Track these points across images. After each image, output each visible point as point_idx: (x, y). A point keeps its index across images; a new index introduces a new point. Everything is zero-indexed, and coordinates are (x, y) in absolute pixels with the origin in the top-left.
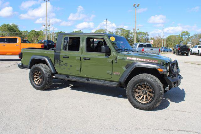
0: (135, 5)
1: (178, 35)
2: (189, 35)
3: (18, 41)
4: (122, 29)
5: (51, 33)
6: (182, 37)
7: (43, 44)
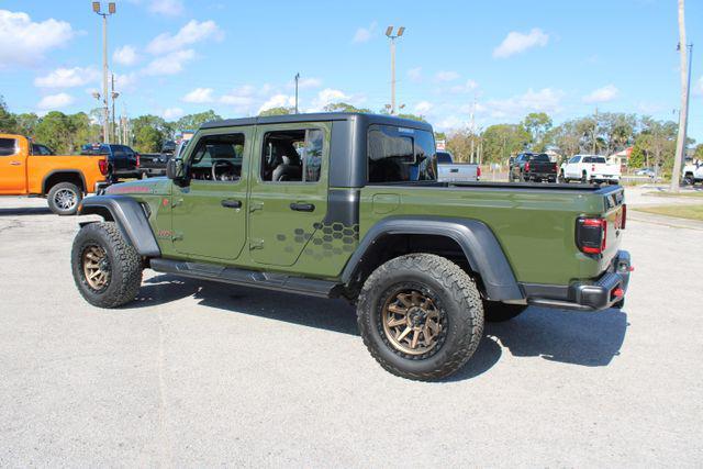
0: (390, 29)
1: (517, 123)
2: (551, 125)
3: (17, 150)
4: (346, 105)
5: (117, 122)
6: (528, 131)
7: (102, 158)
